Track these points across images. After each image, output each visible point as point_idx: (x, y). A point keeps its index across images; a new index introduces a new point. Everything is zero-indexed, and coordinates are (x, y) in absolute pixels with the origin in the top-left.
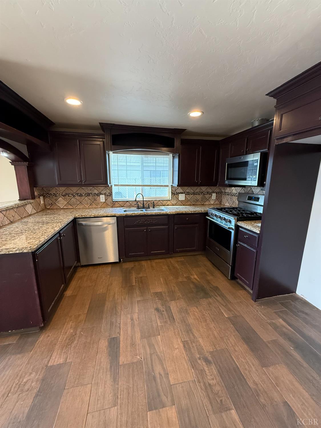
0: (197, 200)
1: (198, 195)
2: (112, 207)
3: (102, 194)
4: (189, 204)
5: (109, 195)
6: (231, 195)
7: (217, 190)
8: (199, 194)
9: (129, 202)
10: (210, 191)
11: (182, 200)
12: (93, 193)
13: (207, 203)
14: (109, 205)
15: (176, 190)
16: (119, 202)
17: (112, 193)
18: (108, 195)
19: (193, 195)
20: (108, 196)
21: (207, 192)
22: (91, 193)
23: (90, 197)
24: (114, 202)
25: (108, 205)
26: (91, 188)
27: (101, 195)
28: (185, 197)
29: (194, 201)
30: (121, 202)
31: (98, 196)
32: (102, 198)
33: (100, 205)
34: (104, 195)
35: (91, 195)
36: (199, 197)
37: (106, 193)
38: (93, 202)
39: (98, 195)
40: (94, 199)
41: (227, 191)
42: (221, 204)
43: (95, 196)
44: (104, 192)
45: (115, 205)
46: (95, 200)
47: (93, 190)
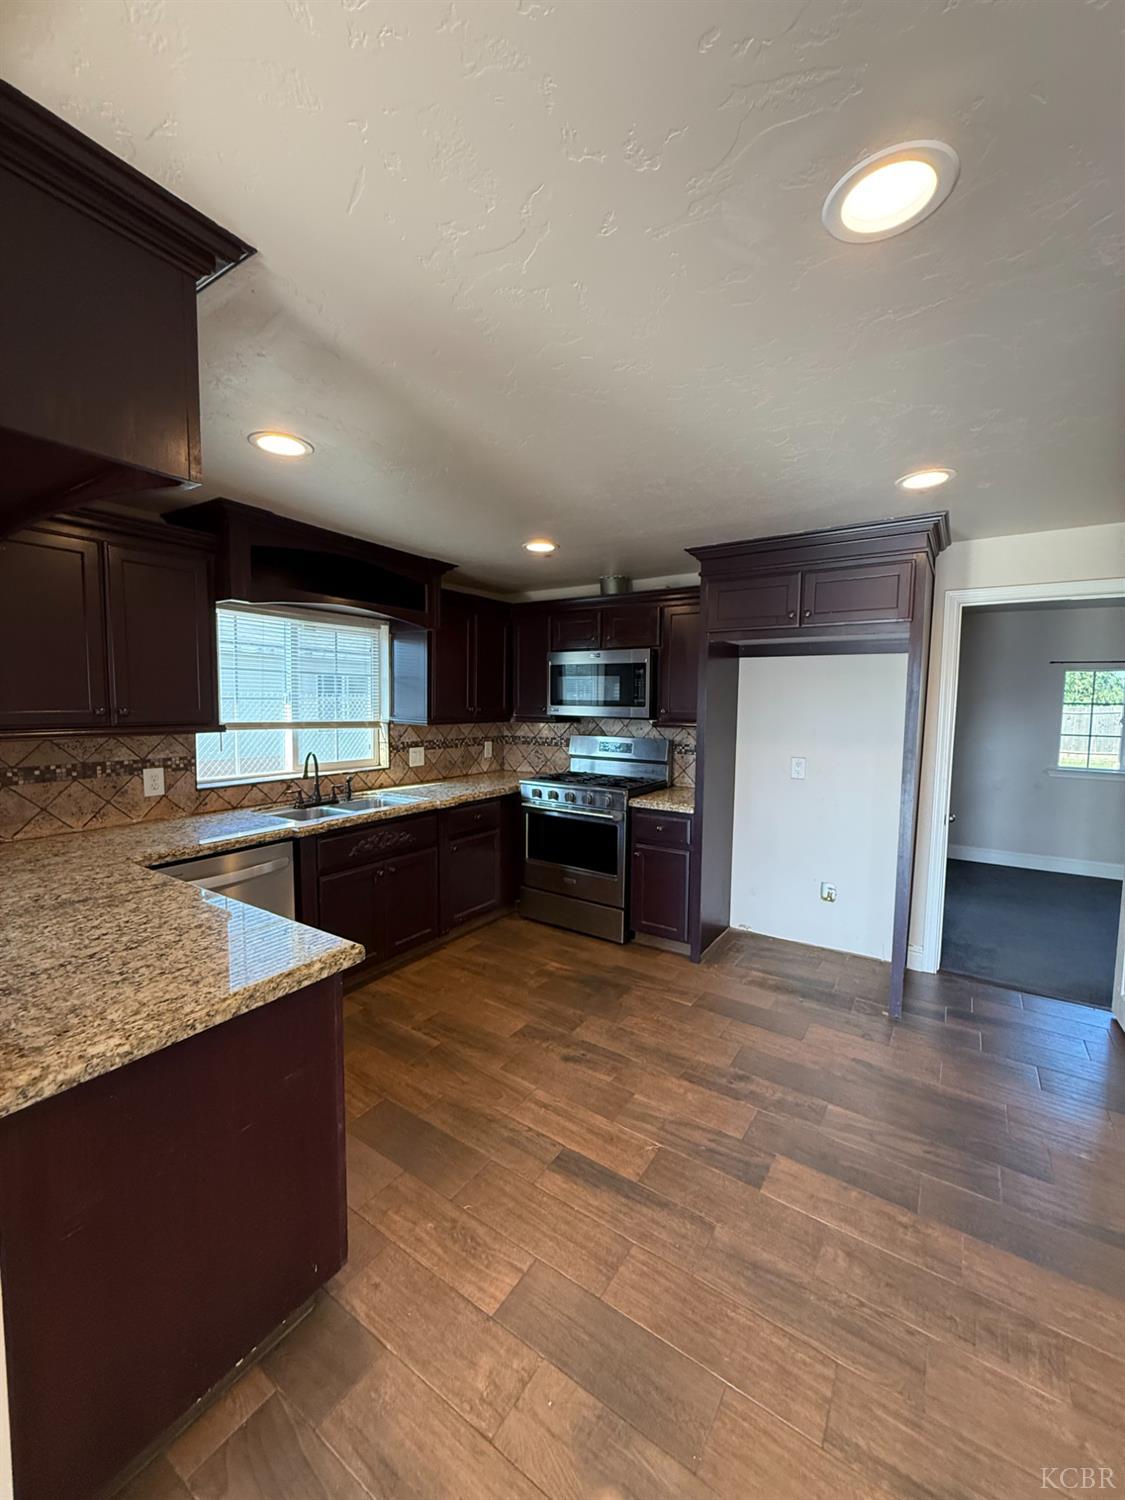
0: (453, 764)
1: (454, 749)
2: (195, 814)
3: (153, 765)
4: (434, 777)
5: (182, 766)
6: (537, 742)
7: (494, 733)
8: (457, 746)
9: (260, 786)
10: (481, 735)
11: (417, 767)
12: (108, 763)
13: (474, 770)
14: (182, 806)
15: (401, 736)
16: (221, 793)
17: (194, 757)
18: (178, 765)
19: (442, 750)
20: (178, 769)
21: (474, 739)
22: (99, 764)
23: (98, 781)
24: (202, 793)
25: (175, 808)
26: (101, 740)
27: (146, 768)
28: (426, 756)
29: (445, 767)
30: (229, 791)
31: (130, 774)
32: (153, 782)
33: (141, 809)
34: (162, 769)
35: (99, 772)
36: (456, 754)
37: (170, 759)
38: (108, 802)
39: (136, 769)
40: (115, 787)
41: (520, 733)
42: (503, 770)
43: (118, 774)
44: (162, 756)
45: (206, 804)
46: (119, 791)
47: (111, 750)
